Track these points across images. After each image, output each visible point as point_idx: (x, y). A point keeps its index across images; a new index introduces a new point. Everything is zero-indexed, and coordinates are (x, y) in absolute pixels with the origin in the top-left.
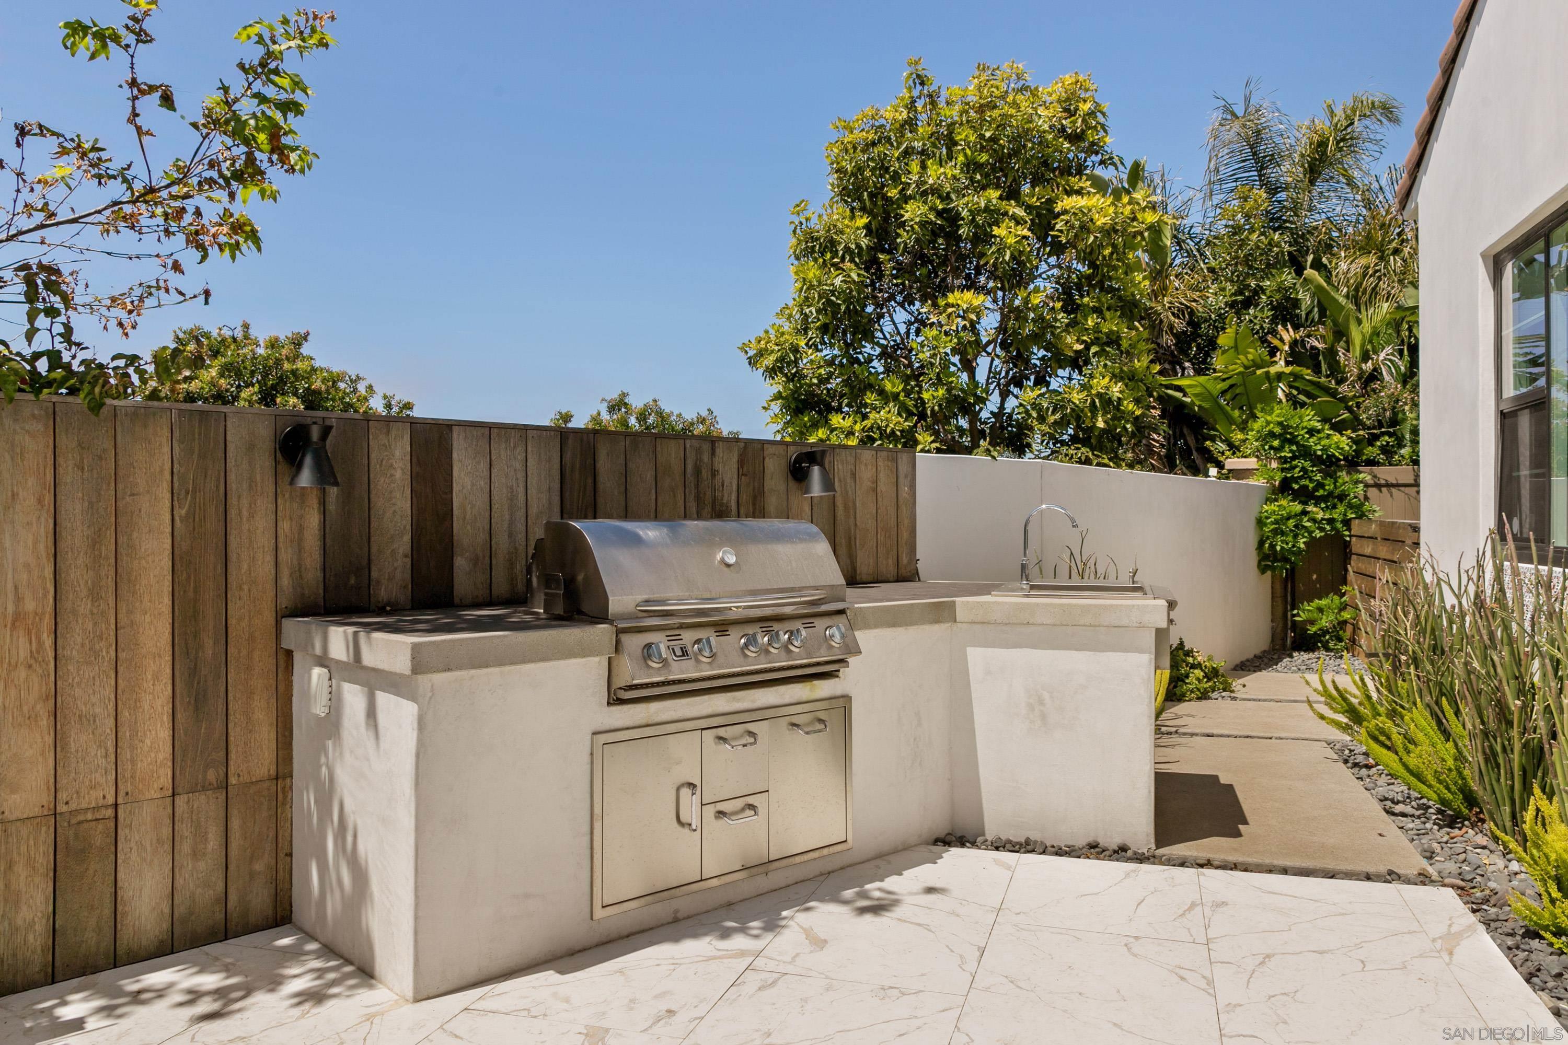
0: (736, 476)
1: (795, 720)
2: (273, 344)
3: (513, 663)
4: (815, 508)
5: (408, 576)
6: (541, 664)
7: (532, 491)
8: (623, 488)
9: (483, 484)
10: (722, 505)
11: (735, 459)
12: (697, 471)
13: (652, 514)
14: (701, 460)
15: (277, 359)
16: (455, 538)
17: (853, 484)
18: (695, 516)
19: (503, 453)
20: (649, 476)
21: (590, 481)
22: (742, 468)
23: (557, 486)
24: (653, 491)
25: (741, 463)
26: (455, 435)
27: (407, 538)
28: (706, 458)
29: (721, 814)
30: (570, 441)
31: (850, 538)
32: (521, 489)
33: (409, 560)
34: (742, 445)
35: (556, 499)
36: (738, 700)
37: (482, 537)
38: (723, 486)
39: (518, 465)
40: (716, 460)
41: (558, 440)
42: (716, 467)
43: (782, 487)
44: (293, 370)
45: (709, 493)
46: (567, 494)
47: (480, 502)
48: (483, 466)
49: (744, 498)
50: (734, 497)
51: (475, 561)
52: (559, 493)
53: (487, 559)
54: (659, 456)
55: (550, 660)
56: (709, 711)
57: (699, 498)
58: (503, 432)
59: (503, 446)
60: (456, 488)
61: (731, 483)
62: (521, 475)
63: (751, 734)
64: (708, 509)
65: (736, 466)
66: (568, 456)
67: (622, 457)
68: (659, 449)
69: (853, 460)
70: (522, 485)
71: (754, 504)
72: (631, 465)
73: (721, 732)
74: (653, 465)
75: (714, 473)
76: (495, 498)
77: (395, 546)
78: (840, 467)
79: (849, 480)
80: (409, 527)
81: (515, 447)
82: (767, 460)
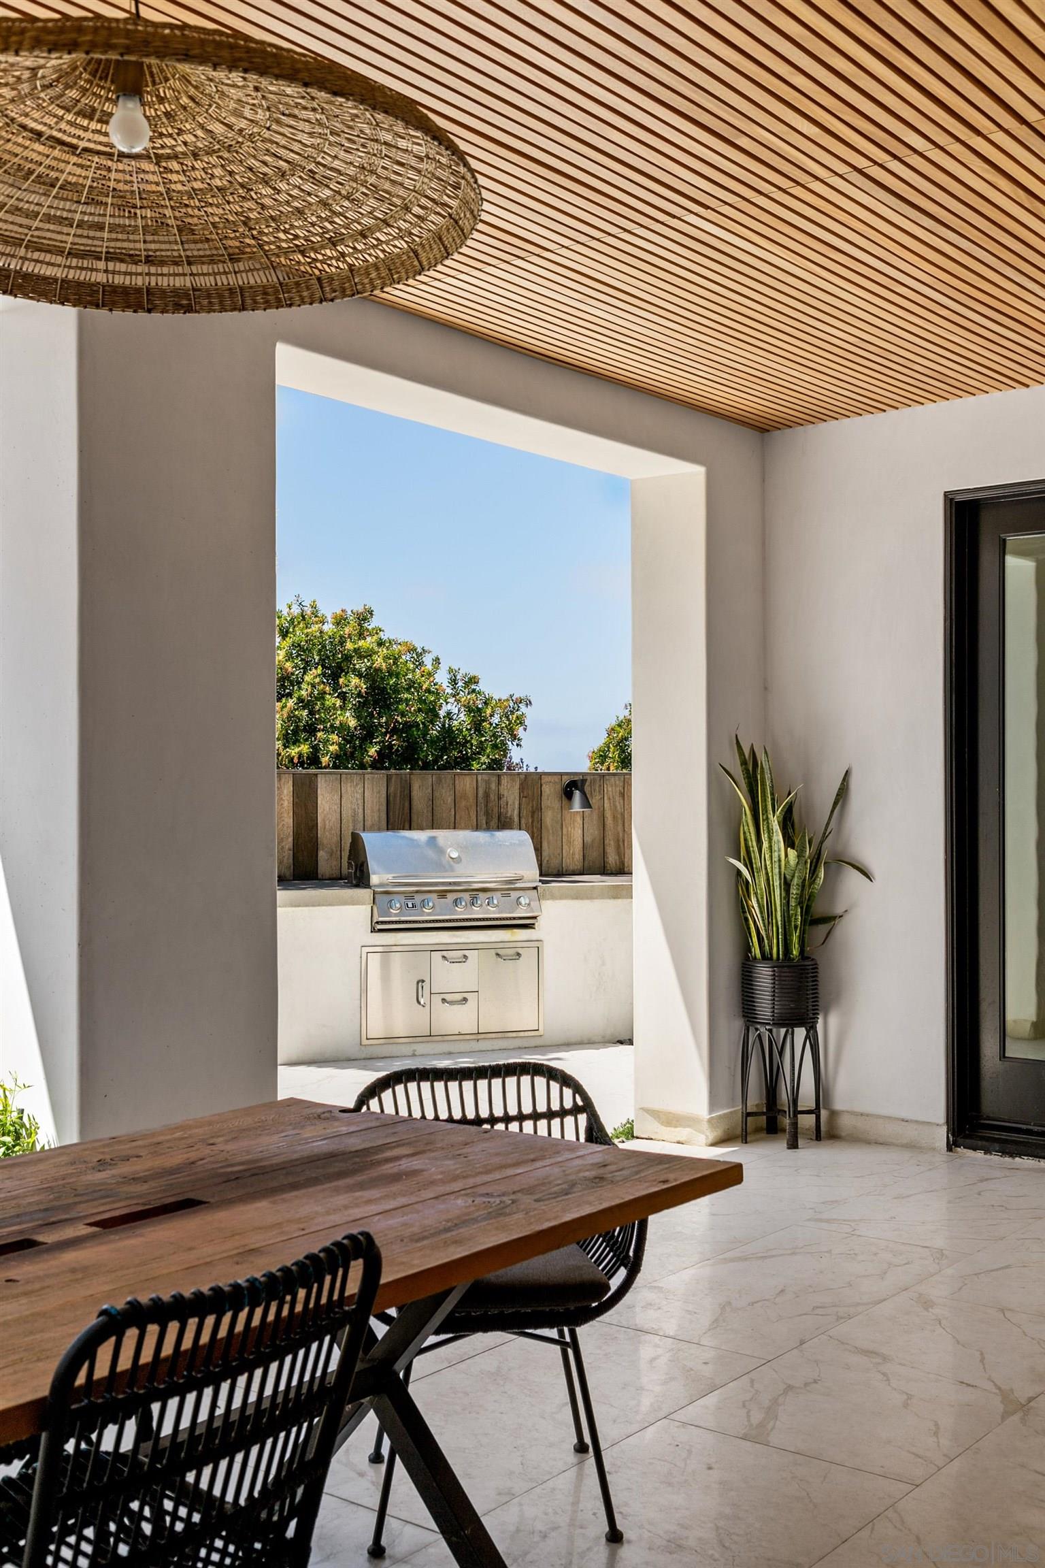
0: (518, 798)
1: (500, 951)
2: (340, 621)
3: (313, 906)
4: (586, 820)
5: (291, 861)
6: (330, 908)
7: (368, 812)
8: (431, 809)
9: (336, 808)
10: (506, 818)
11: (517, 786)
12: (487, 795)
13: (452, 825)
14: (490, 788)
15: (341, 637)
16: (319, 840)
17: (622, 801)
18: (485, 826)
19: (349, 788)
20: (450, 800)
21: (407, 804)
22: (523, 792)
23: (384, 808)
24: (453, 810)
25: (522, 789)
26: (319, 780)
27: (291, 839)
28: (493, 786)
29: (444, 1000)
30: (393, 780)
31: (618, 840)
32: (361, 811)
33: (291, 852)
34: (522, 777)
35: (384, 816)
36: (457, 937)
37: (336, 839)
38: (507, 805)
39: (359, 796)
40: (502, 788)
41: (385, 780)
42: (502, 792)
43: (557, 805)
44: (355, 649)
45: (496, 810)
46: (391, 814)
47: (334, 818)
48: (337, 797)
49: (524, 813)
50: (516, 812)
51: (331, 854)
52: (385, 812)
53: (339, 852)
54: (457, 787)
55: (334, 905)
56: (437, 941)
57: (487, 814)
58: (349, 776)
59: (349, 784)
60: (319, 811)
61: (514, 803)
62: (360, 802)
63: (465, 957)
64: (494, 823)
65: (517, 791)
66: (392, 789)
67: (430, 788)
68: (457, 782)
69: (621, 784)
70: (361, 808)
71: (532, 817)
72: (437, 794)
73: (445, 953)
74: (452, 792)
75: (500, 797)
76: (344, 816)
77: (284, 844)
78: (610, 789)
79: (617, 798)
80: (291, 833)
81: (357, 785)
82: (544, 786)
